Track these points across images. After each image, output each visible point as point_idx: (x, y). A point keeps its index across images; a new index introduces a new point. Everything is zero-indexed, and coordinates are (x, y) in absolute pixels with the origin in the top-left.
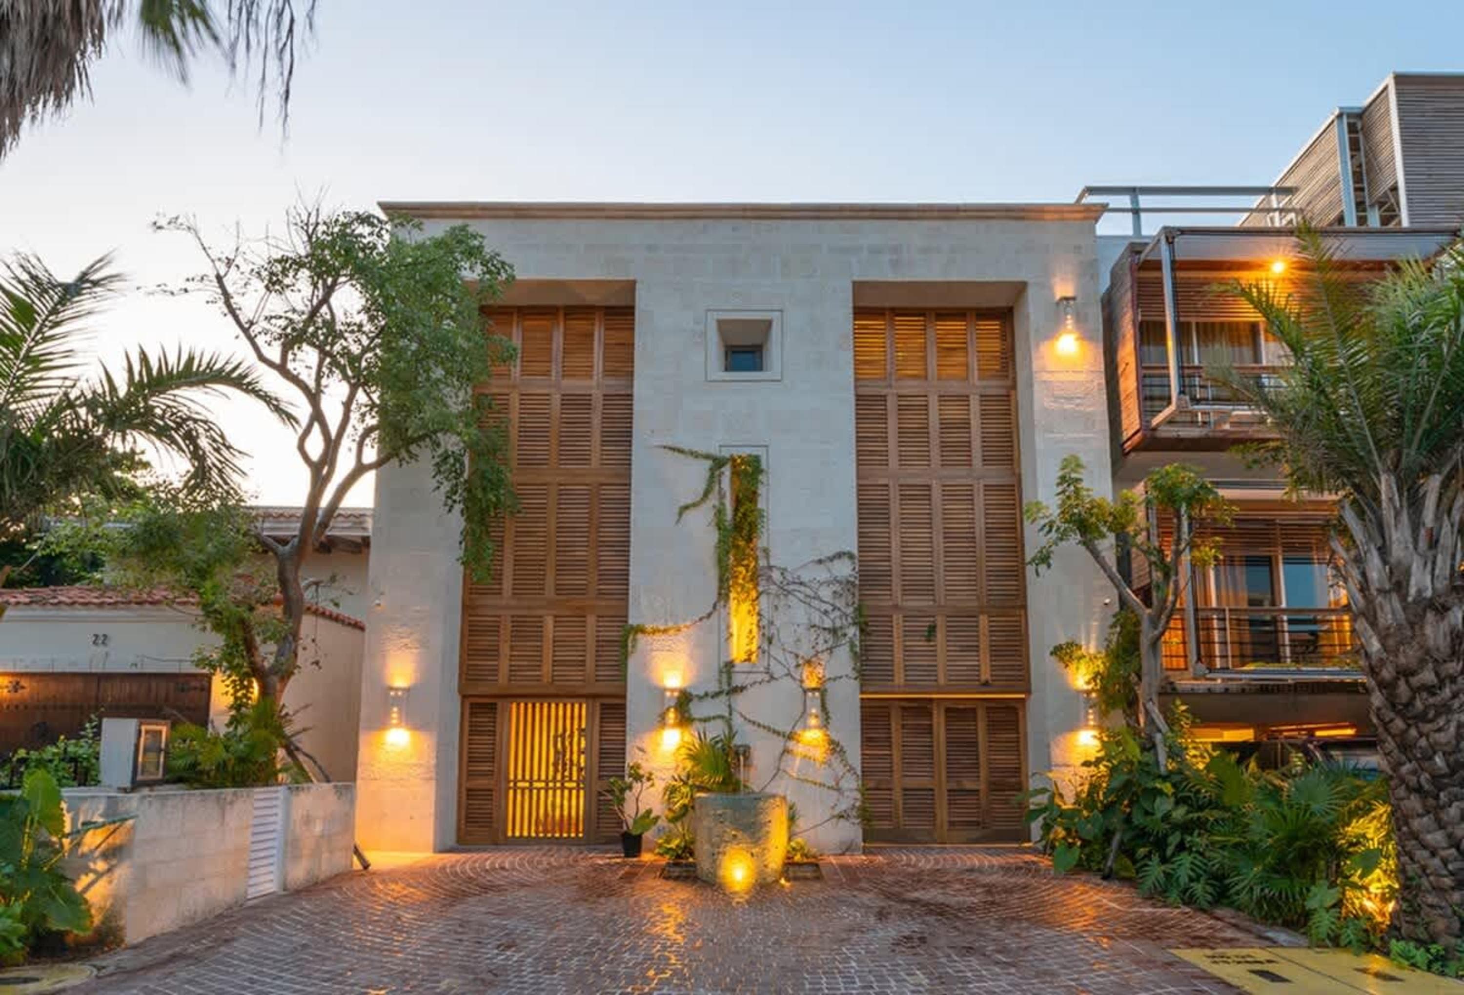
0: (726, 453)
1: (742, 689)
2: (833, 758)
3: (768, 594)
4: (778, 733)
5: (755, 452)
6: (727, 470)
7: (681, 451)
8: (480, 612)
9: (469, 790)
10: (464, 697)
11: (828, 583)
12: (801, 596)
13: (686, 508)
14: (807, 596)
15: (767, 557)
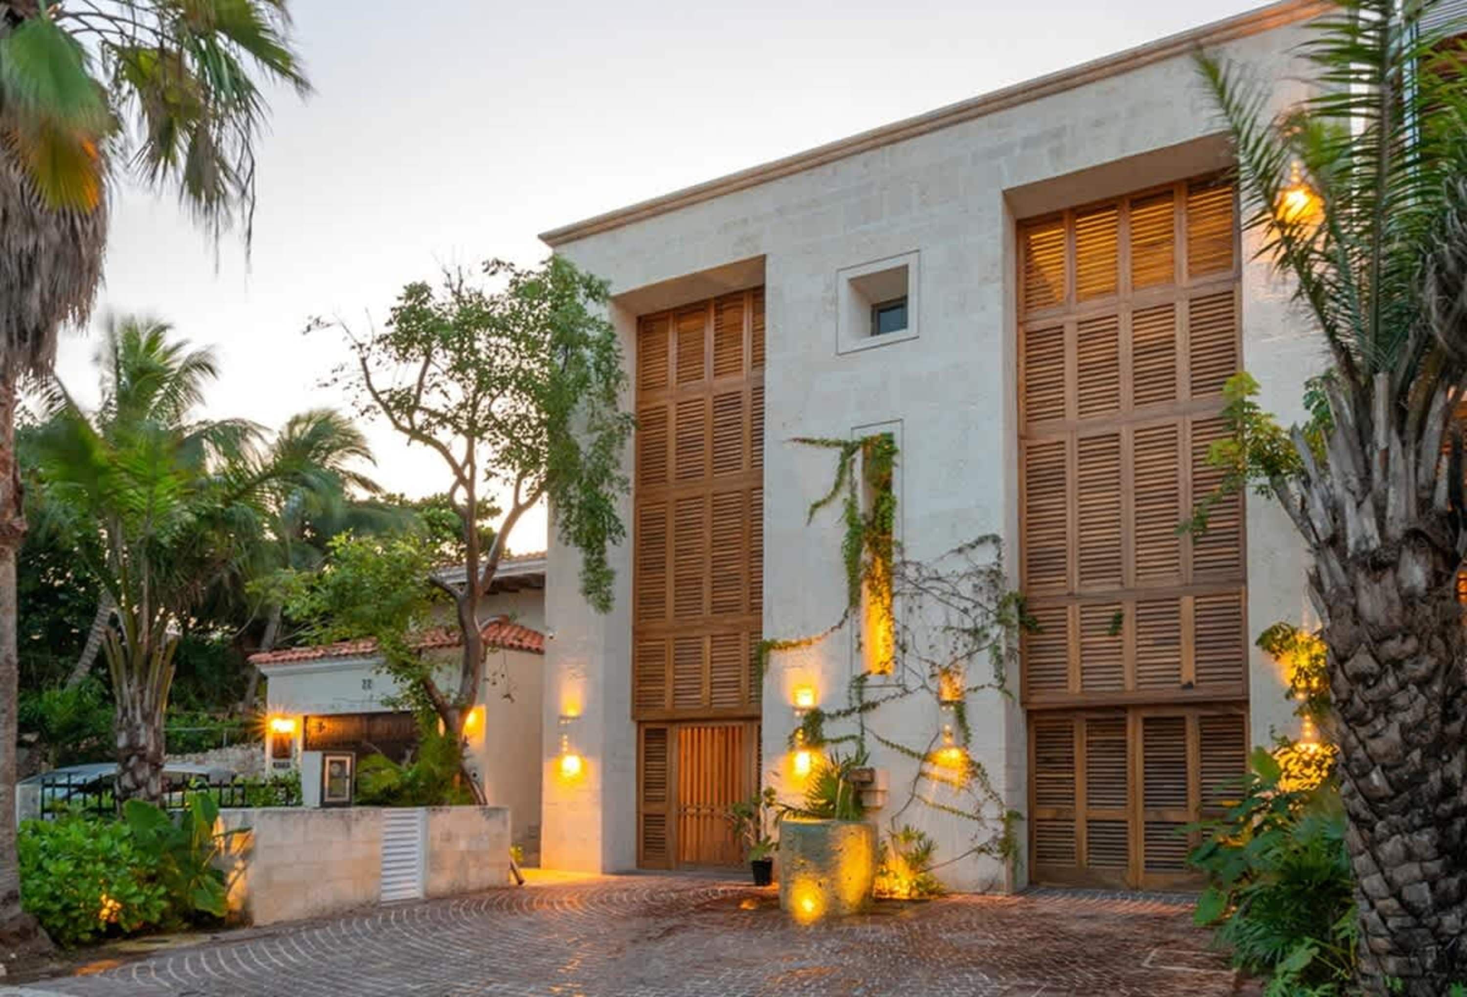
0: (857, 436)
1: (874, 705)
2: (973, 782)
3: (903, 594)
4: (912, 754)
5: (886, 429)
6: (859, 456)
7: (812, 442)
8: (647, 636)
9: (646, 816)
10: (640, 723)
11: (967, 575)
12: (937, 593)
13: (816, 506)
14: (944, 593)
15: (902, 551)
